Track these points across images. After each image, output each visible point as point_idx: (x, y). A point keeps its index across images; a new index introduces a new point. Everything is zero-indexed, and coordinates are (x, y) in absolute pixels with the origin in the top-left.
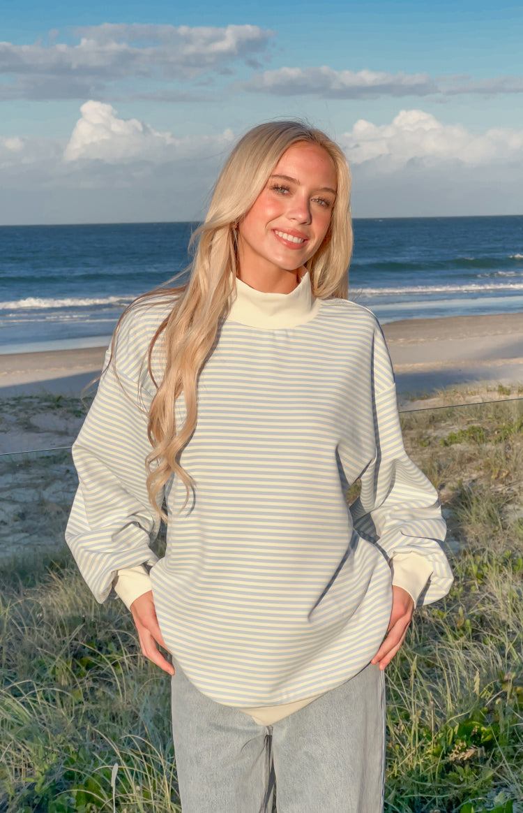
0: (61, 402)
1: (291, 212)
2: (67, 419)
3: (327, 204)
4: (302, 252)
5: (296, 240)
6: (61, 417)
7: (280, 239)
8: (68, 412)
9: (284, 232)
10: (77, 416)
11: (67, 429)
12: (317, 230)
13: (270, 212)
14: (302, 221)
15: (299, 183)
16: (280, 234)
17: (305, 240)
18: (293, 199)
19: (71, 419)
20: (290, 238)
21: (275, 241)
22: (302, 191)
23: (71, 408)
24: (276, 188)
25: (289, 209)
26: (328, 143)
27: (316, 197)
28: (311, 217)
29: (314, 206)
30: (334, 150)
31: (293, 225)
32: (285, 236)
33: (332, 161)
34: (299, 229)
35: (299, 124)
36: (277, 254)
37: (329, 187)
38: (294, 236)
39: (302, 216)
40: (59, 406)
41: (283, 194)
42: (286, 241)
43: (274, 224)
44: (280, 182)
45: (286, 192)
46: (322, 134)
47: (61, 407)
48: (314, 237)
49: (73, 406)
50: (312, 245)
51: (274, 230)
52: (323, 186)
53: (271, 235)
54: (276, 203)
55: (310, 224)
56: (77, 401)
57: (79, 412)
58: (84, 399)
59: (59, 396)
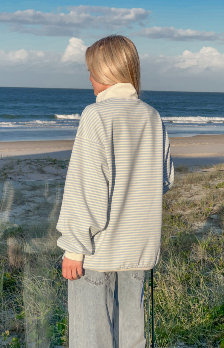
0: (56, 162)
2: (58, 169)
6: (55, 168)
8: (59, 166)
10: (62, 168)
11: (58, 173)
19: (60, 169)
23: (60, 165)
40: (55, 163)
49: (61, 164)
56: (63, 162)
57: (64, 166)
58: (66, 161)
59: (55, 159)
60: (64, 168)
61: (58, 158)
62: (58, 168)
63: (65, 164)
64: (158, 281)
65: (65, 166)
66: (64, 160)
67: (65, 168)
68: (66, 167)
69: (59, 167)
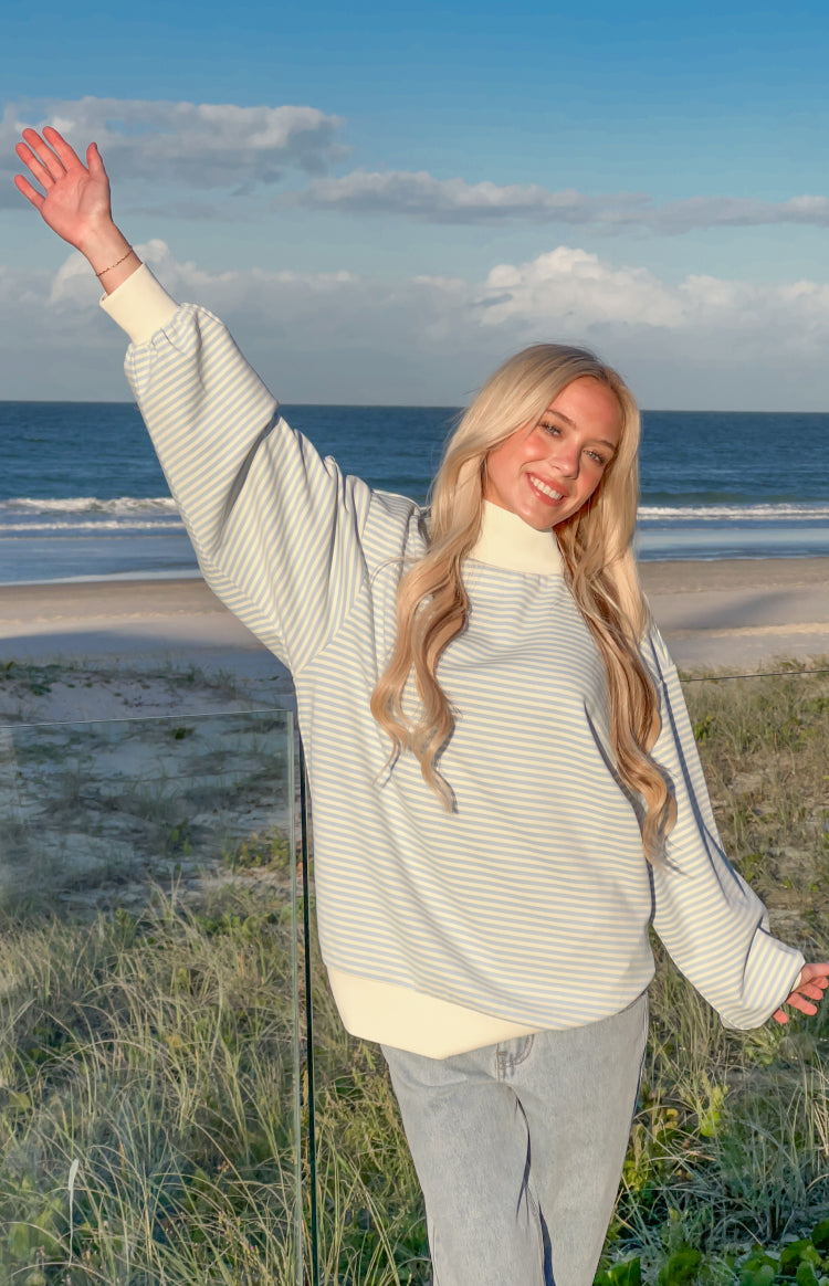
0: (13, 671)
1: (556, 459)
2: (21, 697)
3: (602, 461)
4: (556, 511)
5: (553, 494)
6: (12, 693)
7: (535, 489)
8: (23, 685)
9: (542, 480)
10: (35, 693)
11: (20, 711)
12: (582, 489)
13: (531, 452)
14: (567, 474)
15: (575, 427)
16: (536, 482)
17: (563, 497)
18: (564, 443)
19: (27, 697)
20: (547, 490)
21: (528, 488)
22: (576, 438)
23: (28, 681)
24: (545, 426)
25: (554, 455)
26: (622, 388)
27: (591, 449)
28: (578, 471)
29: (585, 459)
30: (625, 397)
31: (555, 474)
32: (541, 486)
33: (621, 411)
34: (561, 481)
35: (588, 355)
36: (525, 505)
37: (610, 441)
38: (552, 489)
39: (568, 468)
40: (8, 677)
41: (553, 435)
42: (540, 492)
43: (532, 468)
44: (552, 419)
45: (556, 433)
46: (614, 373)
47: (13, 678)
48: (576, 496)
49: (30, 677)
50: (571, 504)
51: (529, 474)
52: (603, 438)
53: (523, 480)
54: (540, 442)
55: (576, 479)
56: (38, 670)
57: (41, 687)
58: (48, 667)
59: (10, 661)
60: (41, 694)
61: (23, 659)
62: (21, 694)
63: (46, 677)
64: (367, 1078)
65: (45, 686)
66: (43, 665)
67: (46, 693)
68: (49, 691)
69: (25, 690)
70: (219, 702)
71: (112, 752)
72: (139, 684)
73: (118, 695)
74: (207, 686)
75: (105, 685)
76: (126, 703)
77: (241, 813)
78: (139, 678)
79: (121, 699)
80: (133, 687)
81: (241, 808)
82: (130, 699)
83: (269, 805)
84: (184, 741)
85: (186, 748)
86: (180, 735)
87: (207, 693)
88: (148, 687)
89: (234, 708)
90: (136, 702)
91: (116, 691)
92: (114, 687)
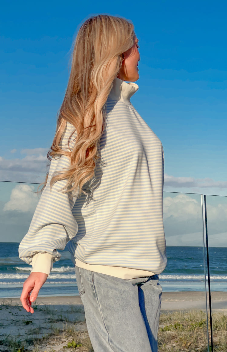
70: (44, 315)
71: (4, 328)
72: (18, 309)
73: (10, 312)
74: (41, 310)
75: (7, 309)
76: (13, 315)
77: (43, 346)
78: (18, 307)
79: (12, 314)
80: (16, 310)
81: (43, 345)
82: (14, 314)
83: (53, 344)
84: (29, 325)
85: (29, 327)
86: (27, 323)
87: (40, 313)
88: (21, 310)
89: (49, 316)
90: (16, 314)
91: (10, 311)
92: (9, 310)
